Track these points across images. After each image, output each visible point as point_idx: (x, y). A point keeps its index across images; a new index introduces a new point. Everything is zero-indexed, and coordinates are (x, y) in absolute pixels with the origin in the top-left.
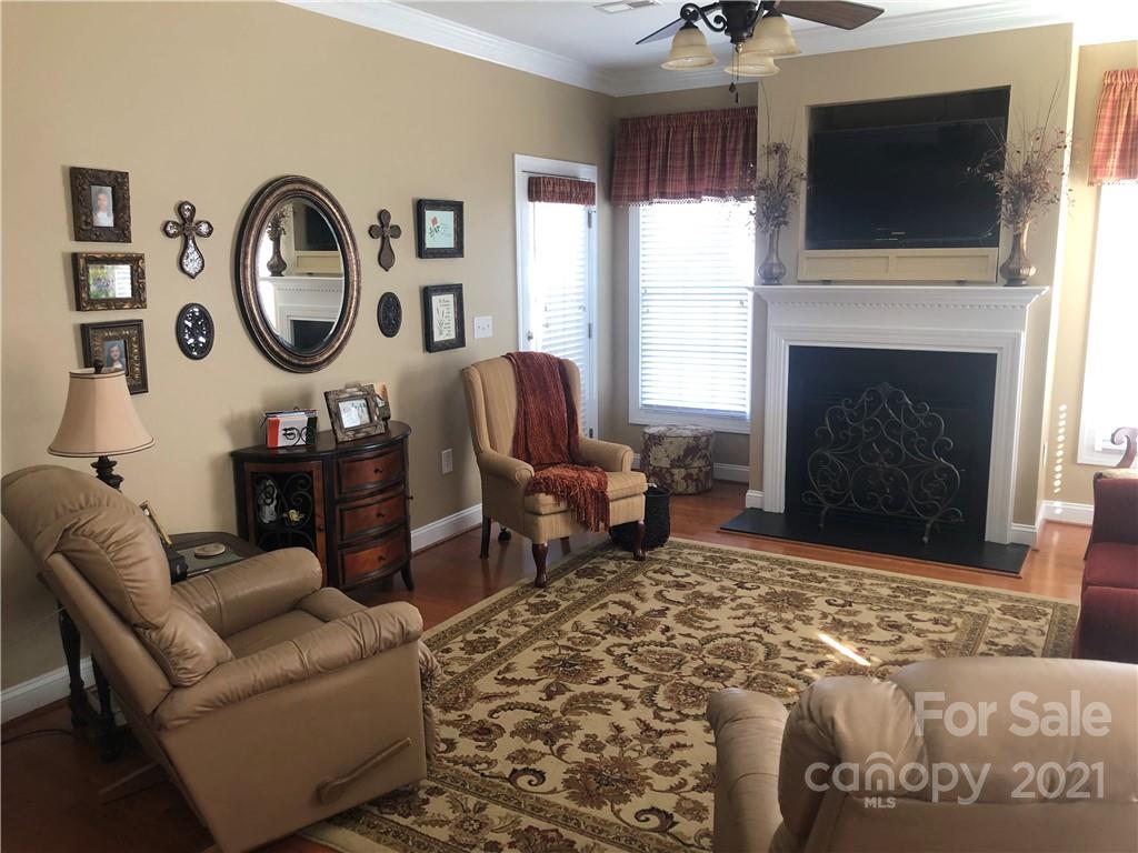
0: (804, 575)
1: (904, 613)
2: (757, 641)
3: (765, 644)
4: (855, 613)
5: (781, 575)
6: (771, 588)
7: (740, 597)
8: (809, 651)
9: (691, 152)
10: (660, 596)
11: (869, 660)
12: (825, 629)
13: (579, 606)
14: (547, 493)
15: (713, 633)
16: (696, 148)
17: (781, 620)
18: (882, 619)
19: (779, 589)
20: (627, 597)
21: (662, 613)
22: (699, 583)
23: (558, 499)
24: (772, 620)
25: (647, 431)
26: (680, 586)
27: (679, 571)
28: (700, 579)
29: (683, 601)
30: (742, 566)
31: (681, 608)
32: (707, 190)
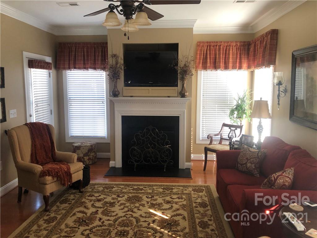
0: (136, 189)
1: (169, 197)
2: (131, 217)
3: (135, 218)
4: (156, 200)
5: (130, 190)
6: (128, 196)
7: (120, 201)
8: (149, 217)
9: (84, 55)
10: (93, 206)
11: (167, 216)
12: (150, 208)
13: (65, 216)
14: (49, 176)
15: (116, 217)
16: (85, 54)
17: (136, 207)
18: (164, 200)
19: (131, 195)
20: (82, 209)
21: (96, 212)
22: (105, 198)
23: (53, 177)
24: (133, 208)
25: (74, 145)
26: (99, 200)
27: (97, 195)
28: (105, 196)
29: (102, 206)
30: (116, 189)
31: (102, 209)
32: (90, 67)
